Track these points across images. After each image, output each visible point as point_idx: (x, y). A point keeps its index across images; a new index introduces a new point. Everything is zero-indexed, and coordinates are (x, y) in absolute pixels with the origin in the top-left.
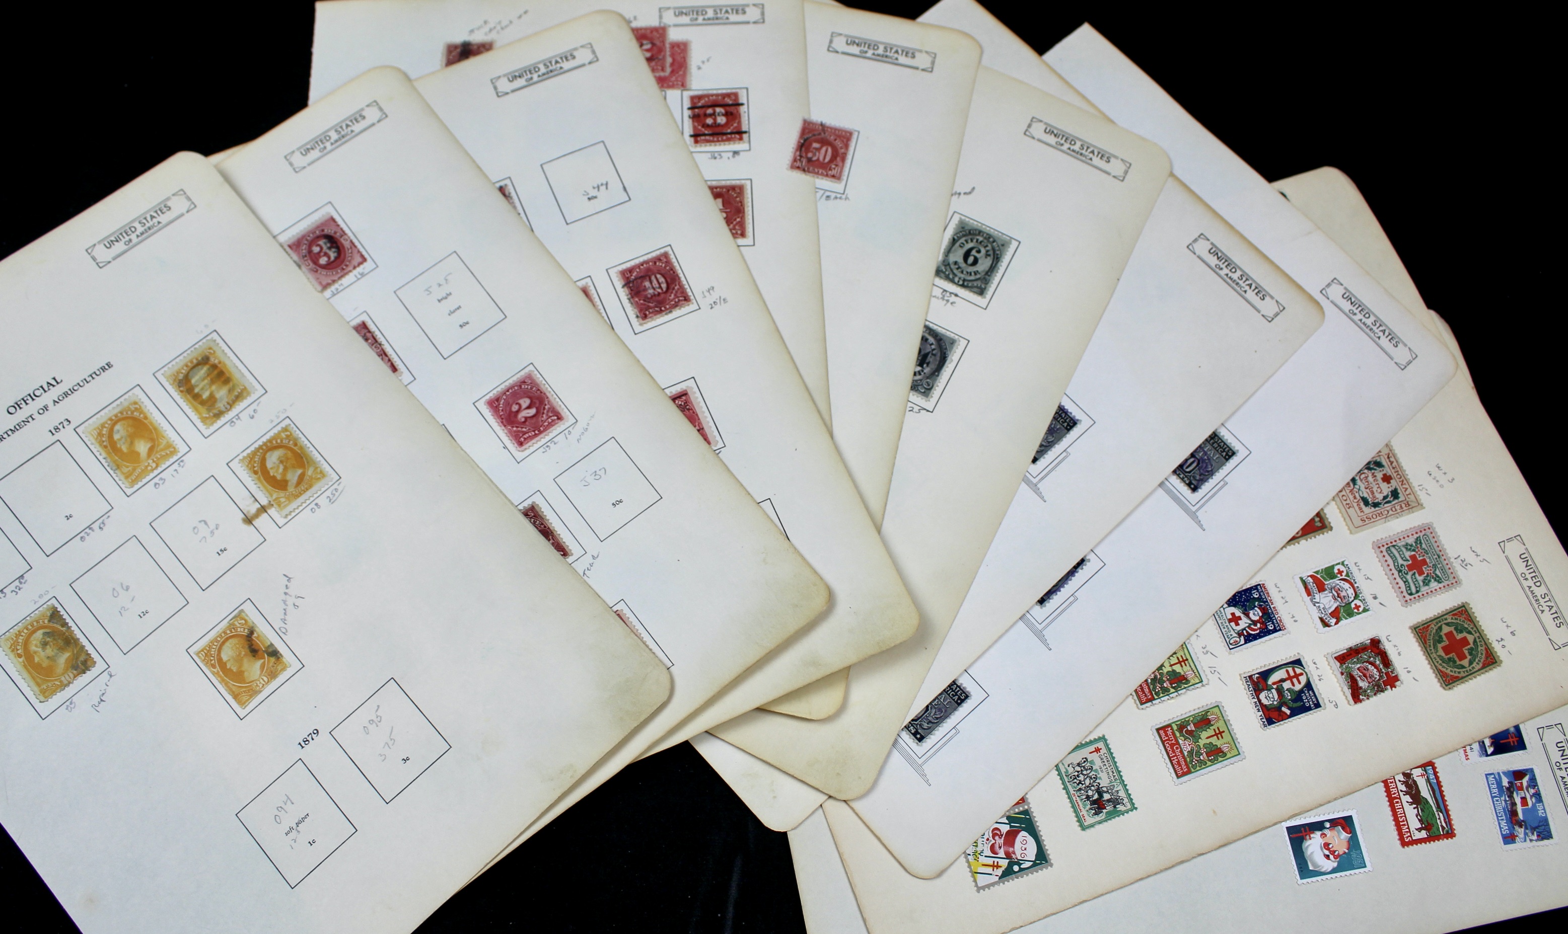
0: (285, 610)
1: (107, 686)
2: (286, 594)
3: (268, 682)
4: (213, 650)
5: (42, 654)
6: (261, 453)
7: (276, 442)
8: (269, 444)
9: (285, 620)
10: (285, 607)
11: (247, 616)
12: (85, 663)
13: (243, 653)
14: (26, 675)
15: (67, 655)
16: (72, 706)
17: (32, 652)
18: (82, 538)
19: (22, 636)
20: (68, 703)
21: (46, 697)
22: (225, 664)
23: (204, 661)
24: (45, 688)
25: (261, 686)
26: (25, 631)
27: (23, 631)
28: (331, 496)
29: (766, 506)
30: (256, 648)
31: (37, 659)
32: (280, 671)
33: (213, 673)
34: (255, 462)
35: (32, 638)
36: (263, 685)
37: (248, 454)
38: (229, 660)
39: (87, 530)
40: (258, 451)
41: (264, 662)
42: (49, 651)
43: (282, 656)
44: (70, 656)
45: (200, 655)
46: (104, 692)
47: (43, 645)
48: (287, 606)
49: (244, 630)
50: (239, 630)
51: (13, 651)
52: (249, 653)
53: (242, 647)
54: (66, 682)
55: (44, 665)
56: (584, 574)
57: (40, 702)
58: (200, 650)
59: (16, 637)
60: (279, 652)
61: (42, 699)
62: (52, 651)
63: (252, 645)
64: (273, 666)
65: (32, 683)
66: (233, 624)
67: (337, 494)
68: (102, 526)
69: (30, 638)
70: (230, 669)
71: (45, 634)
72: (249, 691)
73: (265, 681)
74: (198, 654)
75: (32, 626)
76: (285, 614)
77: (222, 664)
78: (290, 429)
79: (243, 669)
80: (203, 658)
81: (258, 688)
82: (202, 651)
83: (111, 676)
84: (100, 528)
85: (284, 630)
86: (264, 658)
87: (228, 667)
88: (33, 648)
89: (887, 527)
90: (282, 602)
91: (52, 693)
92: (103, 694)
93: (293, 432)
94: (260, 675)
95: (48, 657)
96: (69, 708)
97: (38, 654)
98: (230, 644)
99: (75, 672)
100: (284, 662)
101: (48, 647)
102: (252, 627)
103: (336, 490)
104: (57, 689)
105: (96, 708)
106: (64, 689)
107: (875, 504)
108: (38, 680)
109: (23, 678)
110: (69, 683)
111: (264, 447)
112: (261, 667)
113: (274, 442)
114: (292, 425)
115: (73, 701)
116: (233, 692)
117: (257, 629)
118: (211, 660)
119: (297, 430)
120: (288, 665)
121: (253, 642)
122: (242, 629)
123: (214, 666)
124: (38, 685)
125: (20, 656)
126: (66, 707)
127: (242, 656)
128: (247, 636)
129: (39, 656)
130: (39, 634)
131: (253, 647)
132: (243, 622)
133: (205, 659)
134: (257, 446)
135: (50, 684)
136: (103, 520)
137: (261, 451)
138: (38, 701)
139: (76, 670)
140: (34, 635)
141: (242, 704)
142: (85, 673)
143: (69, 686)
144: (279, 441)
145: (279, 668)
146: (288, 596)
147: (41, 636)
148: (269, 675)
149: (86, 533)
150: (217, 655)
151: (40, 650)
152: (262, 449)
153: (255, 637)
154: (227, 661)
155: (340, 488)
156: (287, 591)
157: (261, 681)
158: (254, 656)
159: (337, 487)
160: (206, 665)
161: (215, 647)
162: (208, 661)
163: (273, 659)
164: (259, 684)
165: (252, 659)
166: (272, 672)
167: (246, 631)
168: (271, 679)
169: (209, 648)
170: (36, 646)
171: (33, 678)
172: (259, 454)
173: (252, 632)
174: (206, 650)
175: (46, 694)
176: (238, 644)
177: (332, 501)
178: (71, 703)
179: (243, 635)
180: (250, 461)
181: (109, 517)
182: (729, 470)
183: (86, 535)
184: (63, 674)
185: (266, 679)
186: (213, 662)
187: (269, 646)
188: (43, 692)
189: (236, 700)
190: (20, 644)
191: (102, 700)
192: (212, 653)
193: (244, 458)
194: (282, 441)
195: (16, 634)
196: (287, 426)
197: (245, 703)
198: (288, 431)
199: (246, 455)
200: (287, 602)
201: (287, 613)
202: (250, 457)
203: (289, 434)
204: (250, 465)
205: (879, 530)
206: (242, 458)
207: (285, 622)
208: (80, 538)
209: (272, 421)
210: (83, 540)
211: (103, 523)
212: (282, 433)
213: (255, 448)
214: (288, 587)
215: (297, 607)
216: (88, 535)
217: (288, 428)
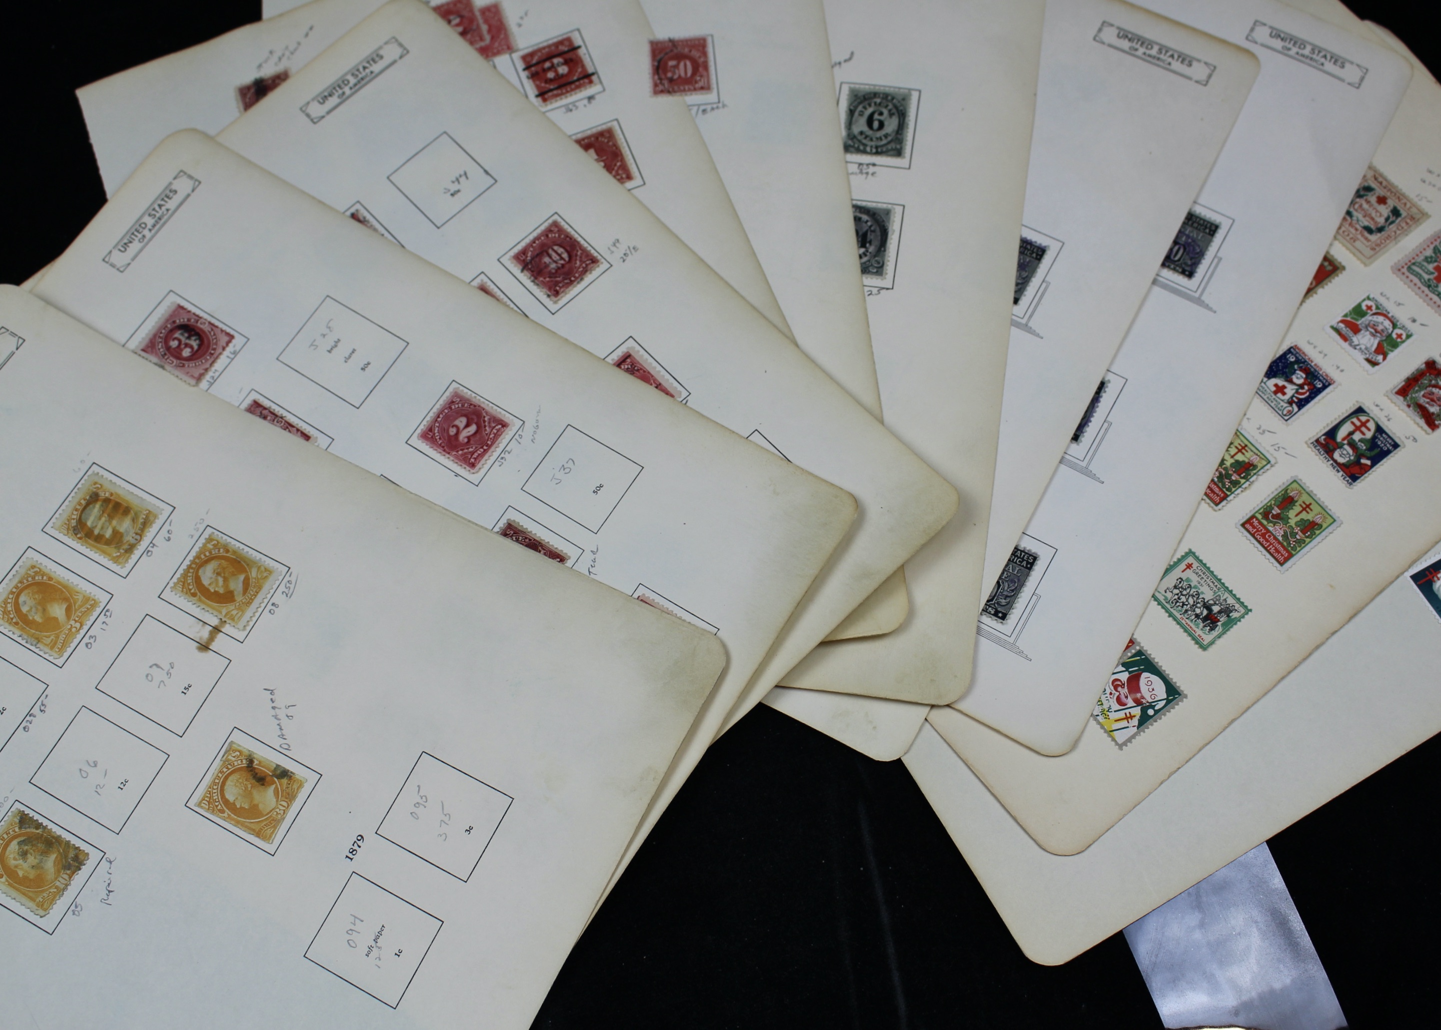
0: (278, 725)
1: (111, 874)
2: (274, 708)
3: (288, 806)
4: (214, 795)
5: (25, 866)
6: (193, 573)
7: (205, 555)
8: (197, 561)
9: (283, 735)
10: (278, 722)
11: (239, 746)
12: (76, 858)
13: (249, 786)
14: (14, 893)
15: (53, 857)
16: (79, 909)
17: (13, 868)
18: (24, 728)
20: (73, 907)
21: (45, 910)
22: (234, 804)
23: (208, 809)
24: (41, 900)
25: (282, 812)
28: (286, 591)
29: (756, 438)
30: (263, 775)
31: (21, 873)
32: (298, 789)
33: (224, 819)
34: (189, 584)
35: (7, 853)
36: (284, 810)
37: (178, 579)
38: (237, 798)
39: (28, 718)
40: (189, 572)
42: (32, 860)
43: (294, 774)
44: (56, 857)
45: (203, 805)
46: (109, 882)
47: (22, 856)
48: (280, 720)
49: (242, 762)
50: (236, 764)
52: (256, 783)
53: (246, 780)
54: (62, 886)
55: (31, 876)
56: (589, 572)
57: (41, 917)
58: (200, 800)
60: (288, 771)
61: (42, 913)
62: (35, 858)
63: (257, 774)
64: (287, 788)
65: (24, 900)
66: (227, 760)
67: (292, 586)
68: (42, 708)
69: (5, 853)
70: (241, 808)
71: (19, 843)
72: (270, 822)
73: (284, 806)
74: (199, 805)
75: (3, 839)
76: (281, 729)
77: (231, 806)
78: (215, 537)
79: (255, 802)
80: (207, 807)
81: (279, 816)
82: (203, 799)
83: (111, 862)
84: (41, 711)
85: (286, 747)
86: (274, 782)
87: (238, 806)
88: (12, 863)
89: (888, 417)
90: (273, 718)
91: (51, 903)
92: (109, 884)
93: (219, 539)
94: (277, 801)
95: (33, 866)
96: (76, 912)
97: (20, 867)
98: (231, 781)
99: (68, 872)
100: (298, 780)
101: (29, 855)
102: (250, 755)
103: (290, 582)
104: (55, 897)
105: (106, 901)
106: (63, 894)
107: (868, 399)
108: (31, 894)
109: (12, 899)
110: (67, 885)
111: (194, 566)
112: (274, 792)
113: (203, 557)
114: (216, 532)
115: (78, 903)
116: (253, 830)
117: (255, 756)
118: (217, 806)
119: (223, 535)
120: (302, 779)
121: (256, 771)
122: (239, 762)
123: (222, 811)
124: (32, 899)
125: (1, 876)
126: (72, 913)
127: (249, 789)
128: (248, 767)
129: (21, 869)
130: (14, 846)
132: (238, 753)
133: (209, 807)
134: (185, 567)
135: (45, 895)
136: (42, 702)
137: (191, 571)
138: (39, 917)
139: (69, 870)
140: (9, 849)
141: (267, 838)
142: (80, 869)
143: (67, 889)
144: (207, 554)
145: (295, 786)
146: (276, 709)
147: (17, 847)
148: (286, 798)
149: (27, 721)
150: (221, 798)
151: (21, 862)
152: (192, 568)
153: (256, 765)
154: (234, 800)
155: (293, 579)
156: (273, 705)
158: (263, 785)
159: (290, 579)
160: (213, 812)
162: (213, 808)
163: (285, 781)
165: (261, 788)
166: (288, 794)
167: (244, 762)
168: (291, 803)
169: (210, 794)
170: (15, 859)
171: (24, 894)
172: (190, 574)
173: (251, 761)
174: (207, 797)
175: (45, 906)
176: (240, 778)
177: (289, 595)
178: (76, 907)
179: (243, 767)
180: (183, 586)
181: (47, 696)
182: (703, 416)
183: (28, 724)
184: (56, 879)
185: (285, 804)
186: (219, 807)
187: (275, 768)
188: (41, 905)
189: (260, 838)
191: (109, 891)
193: (175, 584)
194: (210, 553)
196: (210, 536)
197: (270, 837)
198: (214, 540)
199: (176, 581)
200: (278, 717)
201: (283, 728)
202: (181, 581)
203: (216, 542)
204: (184, 590)
205: (882, 422)
206: (173, 585)
207: (284, 737)
208: (22, 729)
209: (192, 536)
210: (26, 730)
211: (43, 705)
212: (208, 545)
213: (184, 570)
214: (274, 700)
215: (291, 718)
216: (31, 723)
217: (213, 537)
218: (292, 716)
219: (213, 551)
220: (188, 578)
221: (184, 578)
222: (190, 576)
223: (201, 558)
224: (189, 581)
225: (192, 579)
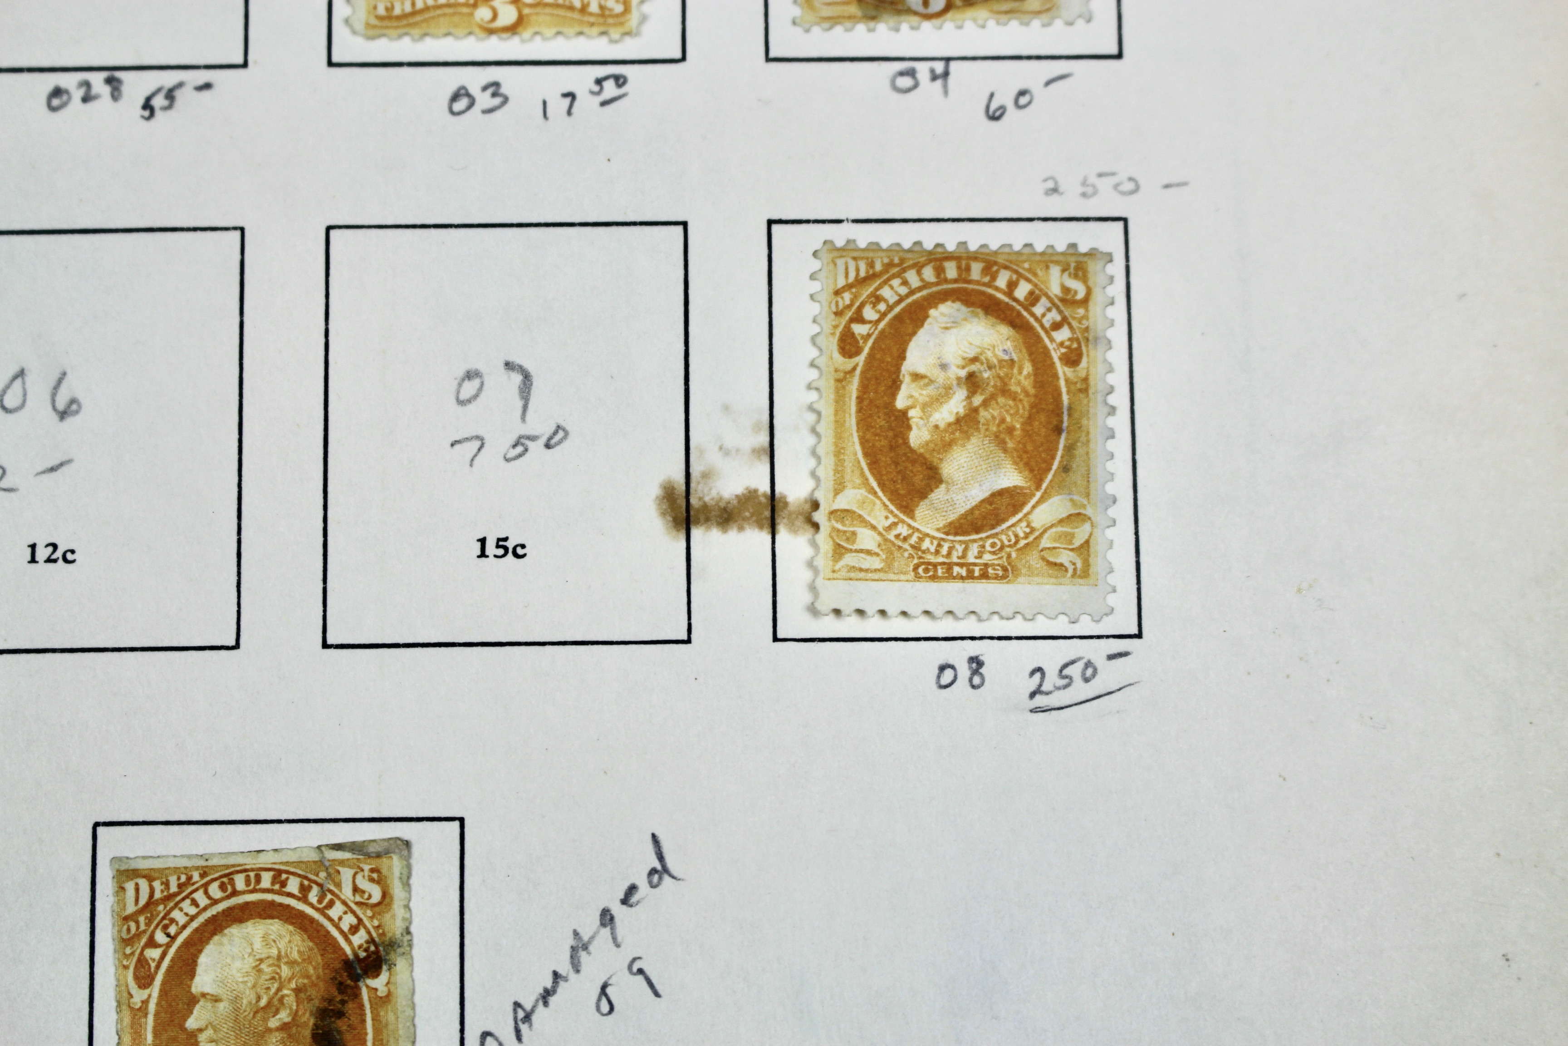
0: (556, 975)
2: (607, 918)
4: (186, 905)
6: (926, 285)
7: (1012, 285)
8: (976, 270)
9: (528, 1018)
10: (564, 968)
11: (407, 884)
13: (284, 1016)
18: (57, 92)
22: (193, 1001)
23: (126, 919)
28: (1052, 679)
33: (123, 1001)
34: (877, 299)
37: (874, 247)
38: (216, 1000)
40: (919, 268)
45: (130, 886)
48: (575, 971)
49: (354, 929)
50: (336, 912)
52: (307, 1033)
53: (298, 991)
58: (143, 865)
63: (340, 1014)
66: (334, 876)
67: (1079, 690)
68: (159, 102)
74: (124, 873)
76: (546, 995)
77: (179, 998)
78: (1097, 276)
80: (131, 908)
82: (149, 877)
84: (147, 105)
87: (191, 1023)
90: (571, 941)
93: (1098, 298)
98: (265, 937)
102: (392, 945)
103: (1090, 671)
111: (951, 271)
113: (1002, 281)
114: (1117, 268)
117: (401, 964)
118: (152, 943)
121: (350, 1007)
122: (349, 920)
123: (144, 980)
127: (273, 1023)
128: (348, 964)
131: (342, 1025)
132: (376, 897)
134: (929, 245)
136: (180, 85)
137: (929, 274)
144: (1022, 291)
146: (606, 932)
149: (87, 84)
150: (187, 944)
152: (940, 271)
153: (373, 992)
154: (204, 995)
156: (618, 910)
159: (1100, 661)
161: (203, 901)
167: (359, 939)
169: (182, 887)
172: (912, 277)
173: (373, 962)
174: (167, 884)
176: (292, 963)
177: (1039, 700)
179: (337, 947)
180: (859, 281)
181: (207, 86)
183: (77, 94)
186: (153, 954)
192: (176, 914)
193: (849, 249)
194: (1033, 299)
196: (1092, 254)
198: (1085, 280)
199: (862, 244)
200: (583, 954)
201: (552, 1000)
202: (871, 265)
203: (1080, 296)
204: (847, 297)
206: (840, 243)
207: (524, 1028)
208: (49, 88)
209: (1055, 190)
210: (56, 102)
211: (170, 96)
212: (1055, 271)
213: (918, 243)
214: (634, 899)
215: (605, 1007)
216: (86, 99)
217: (1093, 267)
218: (612, 1009)
219: (1044, 300)
220: (896, 282)
221: (890, 266)
222: (905, 283)
223: (994, 278)
224: (886, 292)
225: (901, 300)
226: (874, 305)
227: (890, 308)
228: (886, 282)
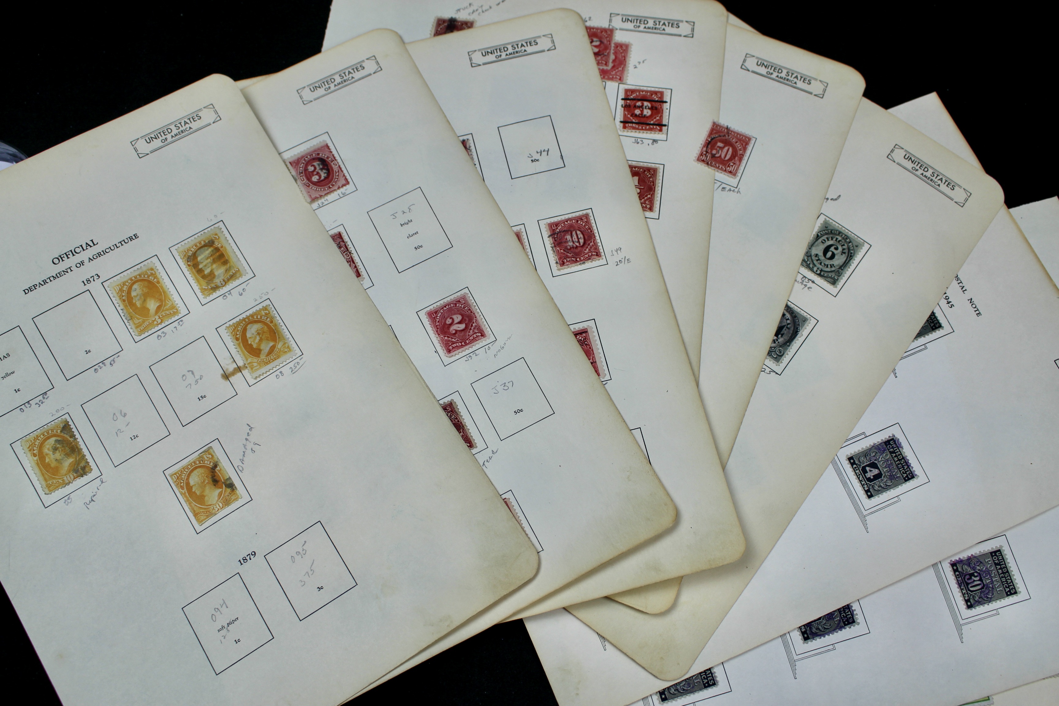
0: (244, 452)
1: (98, 489)
2: (247, 439)
3: (223, 508)
4: (183, 475)
5: (52, 456)
6: (244, 324)
7: (257, 317)
8: (251, 318)
9: (243, 460)
10: (244, 450)
11: (214, 452)
12: (84, 468)
13: (207, 481)
14: (37, 471)
15: (71, 460)
16: (69, 501)
17: (44, 454)
18: (95, 370)
19: (39, 440)
20: (66, 498)
21: (50, 491)
22: (192, 487)
23: (175, 482)
24: (51, 483)
25: (217, 509)
26: (42, 436)
27: (40, 436)
28: (293, 368)
29: (637, 433)
30: (218, 479)
31: (47, 460)
32: (233, 501)
33: (181, 494)
34: (238, 330)
35: (46, 443)
36: (219, 509)
37: (234, 323)
38: (195, 485)
39: (101, 365)
41: (222, 491)
42: (58, 455)
43: (236, 489)
44: (73, 461)
45: (173, 477)
47: (54, 449)
48: (246, 450)
49: (210, 463)
50: (206, 462)
51: (30, 450)
52: (211, 482)
53: (207, 477)
54: (66, 482)
55: (52, 465)
56: (484, 464)
57: (45, 494)
58: (174, 473)
59: (34, 440)
60: (234, 485)
61: (47, 492)
62: (60, 455)
63: (215, 476)
65: (41, 478)
66: (202, 457)
67: (298, 367)
68: (112, 363)
69: (44, 443)
70: (195, 492)
71: (56, 441)
72: (206, 512)
73: (220, 507)
74: (171, 476)
75: (48, 433)
76: (244, 455)
77: (189, 488)
78: (269, 309)
79: (205, 494)
80: (175, 480)
81: (214, 511)
82: (175, 474)
83: (102, 482)
84: (111, 364)
85: (241, 469)
86: (222, 488)
87: (193, 491)
88: (46, 451)
89: (731, 464)
90: (243, 446)
91: (55, 488)
92: (94, 495)
93: (271, 311)
94: (218, 500)
95: (57, 460)
96: (67, 502)
97: (49, 456)
98: (197, 472)
99: (75, 475)
100: (237, 494)
101: (57, 451)
102: (217, 462)
103: (298, 363)
104: (59, 486)
105: (87, 505)
106: (65, 486)
107: (724, 445)
108: (46, 476)
109: (34, 473)
110: (69, 483)
111: (247, 320)
112: (219, 494)
113: (255, 317)
114: (271, 306)
115: (71, 497)
116: (194, 511)
117: (220, 464)
119: (275, 311)
120: (239, 496)
121: (216, 474)
123: (182, 488)
124: (46, 480)
125: (35, 455)
126: (64, 501)
127: (205, 484)
128: (212, 469)
129: (49, 458)
130: (52, 440)
131: (215, 478)
132: (210, 456)
134: (242, 319)
135: (54, 481)
136: (114, 358)
137: (244, 322)
138: (44, 493)
139: (76, 473)
140: (48, 441)
142: (82, 477)
143: (68, 485)
144: (259, 317)
145: (233, 498)
146: (248, 441)
147: (53, 443)
148: (224, 502)
149: (99, 366)
150: (186, 479)
151: (51, 453)
152: (245, 321)
153: (218, 470)
154: (193, 485)
155: (301, 362)
156: (247, 437)
157: (217, 506)
158: (215, 485)
159: (299, 361)
160: (177, 485)
161: (185, 473)
162: (178, 483)
163: (229, 490)
164: (215, 508)
165: (213, 487)
166: (226, 500)
167: (212, 464)
168: (225, 506)
169: (181, 472)
170: (48, 449)
171: (43, 475)
172: (242, 324)
173: (216, 466)
174: (179, 474)
175: (51, 488)
176: (204, 473)
177: (293, 372)
178: (69, 499)
179: (209, 468)
180: (234, 330)
181: (119, 356)
182: (611, 399)
183: (99, 368)
184: (66, 475)
185: (221, 505)
186: (182, 484)
187: (227, 479)
188: (49, 486)
189: (195, 518)
190: (37, 446)
191: (92, 500)
193: (230, 326)
194: (261, 317)
195: (34, 437)
196: (266, 306)
197: (202, 521)
198: (267, 310)
199: (231, 324)
200: (246, 447)
201: (245, 455)
202: (234, 326)
203: (268, 312)
204: (233, 333)
205: (724, 468)
206: (228, 326)
207: (243, 462)
209: (256, 300)
210: (96, 371)
211: (113, 361)
212: (262, 311)
214: (249, 435)
215: (253, 452)
216: (101, 368)
217: (268, 308)
219: (263, 316)
220: (240, 327)
221: (237, 325)
222: (241, 326)
224: (239, 329)
225: (242, 328)
226: (238, 331)
227: (241, 331)
228: (238, 327)
